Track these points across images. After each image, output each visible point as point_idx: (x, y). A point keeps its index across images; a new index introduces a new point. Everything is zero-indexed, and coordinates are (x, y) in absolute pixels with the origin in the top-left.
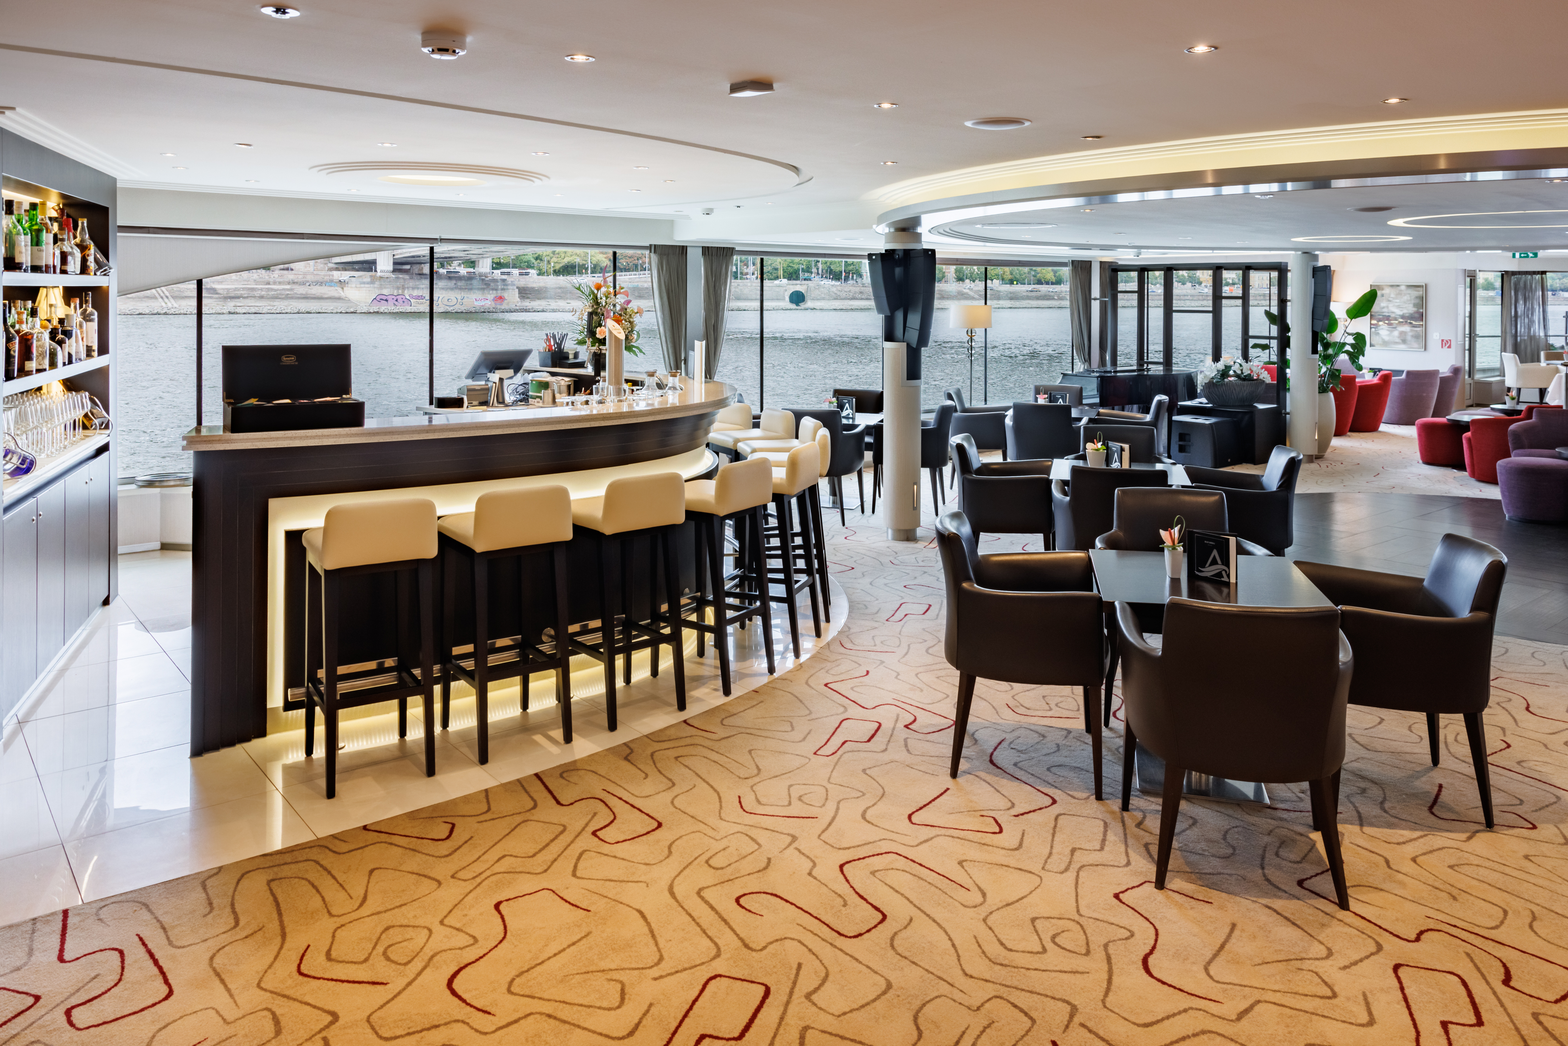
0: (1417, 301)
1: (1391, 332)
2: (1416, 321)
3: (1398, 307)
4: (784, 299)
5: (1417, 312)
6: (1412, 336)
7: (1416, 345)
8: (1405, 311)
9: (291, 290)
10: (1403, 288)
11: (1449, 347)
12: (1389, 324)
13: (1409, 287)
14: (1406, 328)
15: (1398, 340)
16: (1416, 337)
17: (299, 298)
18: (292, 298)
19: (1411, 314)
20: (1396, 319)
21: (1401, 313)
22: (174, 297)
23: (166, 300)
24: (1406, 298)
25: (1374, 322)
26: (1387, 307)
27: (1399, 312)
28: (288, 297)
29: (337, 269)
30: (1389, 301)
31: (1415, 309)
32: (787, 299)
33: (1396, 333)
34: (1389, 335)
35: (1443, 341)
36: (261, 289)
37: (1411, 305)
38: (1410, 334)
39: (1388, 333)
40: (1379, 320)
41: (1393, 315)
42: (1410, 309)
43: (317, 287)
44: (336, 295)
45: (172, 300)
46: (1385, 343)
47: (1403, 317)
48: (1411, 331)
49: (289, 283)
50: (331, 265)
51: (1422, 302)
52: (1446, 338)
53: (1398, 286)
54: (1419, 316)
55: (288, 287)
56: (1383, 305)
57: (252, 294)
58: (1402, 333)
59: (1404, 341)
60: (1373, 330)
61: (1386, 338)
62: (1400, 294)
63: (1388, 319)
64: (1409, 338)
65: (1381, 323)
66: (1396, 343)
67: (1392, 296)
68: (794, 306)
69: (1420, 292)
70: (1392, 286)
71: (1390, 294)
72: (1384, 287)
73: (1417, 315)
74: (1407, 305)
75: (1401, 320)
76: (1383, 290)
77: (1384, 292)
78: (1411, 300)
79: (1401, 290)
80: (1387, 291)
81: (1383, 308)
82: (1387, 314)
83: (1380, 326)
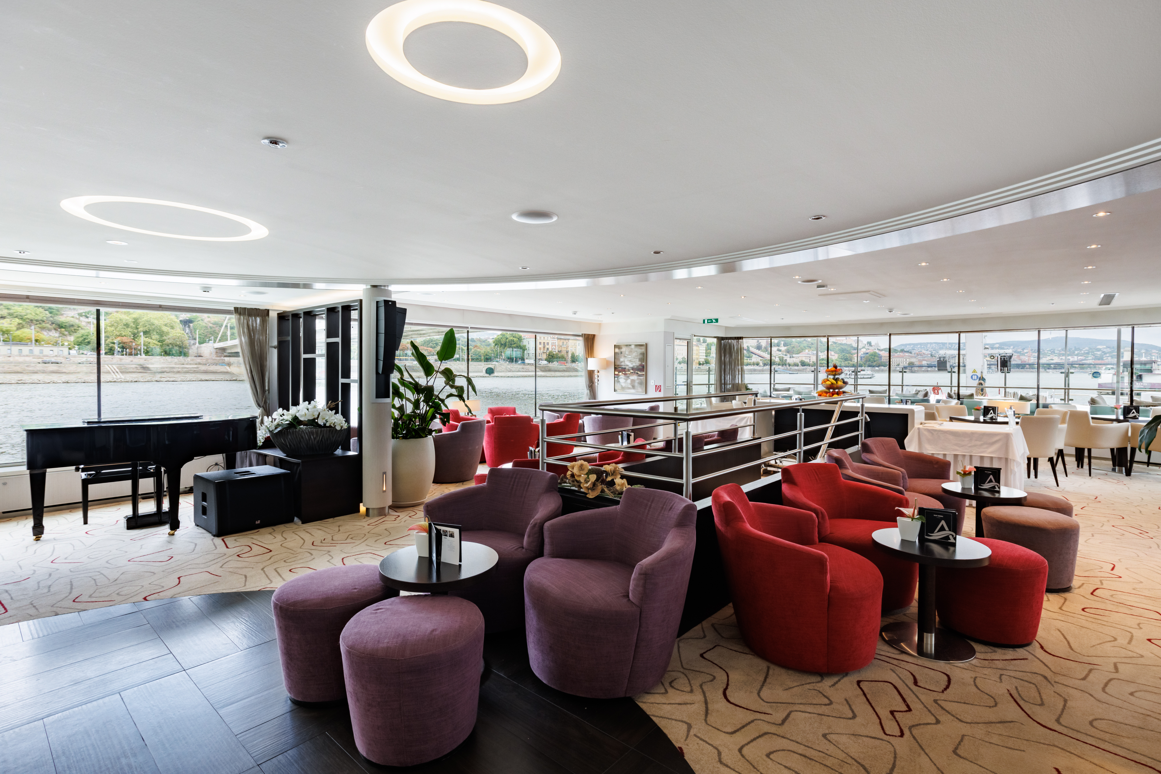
0: (641, 356)
1: (626, 380)
2: (640, 371)
3: (630, 361)
4: (482, 372)
5: (641, 365)
6: (638, 383)
7: (640, 390)
8: (634, 364)
9: (197, 368)
10: (633, 347)
11: (660, 391)
12: (625, 374)
13: (636, 346)
14: (634, 377)
15: (630, 386)
16: (640, 383)
17: (202, 372)
18: (197, 372)
19: (638, 367)
20: (629, 370)
21: (631, 366)
22: (121, 372)
23: (116, 374)
24: (634, 354)
25: (617, 373)
26: (624, 361)
27: (631, 365)
28: (195, 372)
29: (229, 356)
30: (625, 357)
31: (640, 363)
32: (484, 371)
33: (629, 381)
34: (625, 382)
35: (656, 386)
36: (178, 368)
37: (638, 360)
38: (637, 381)
39: (624, 381)
40: (619, 372)
41: (627, 368)
42: (637, 363)
43: (214, 366)
44: (225, 370)
45: (120, 374)
46: (623, 388)
47: (633, 369)
48: (638, 379)
49: (196, 364)
50: (225, 354)
51: (644, 357)
52: (658, 384)
53: (630, 345)
54: (642, 368)
55: (196, 366)
56: (621, 360)
57: (172, 370)
58: (633, 381)
59: (633, 387)
60: (616, 378)
61: (623, 385)
62: (631, 352)
63: (625, 371)
64: (636, 384)
65: (620, 374)
66: (629, 388)
67: (627, 353)
68: (488, 375)
69: (643, 350)
70: (627, 345)
71: (625, 352)
72: (622, 346)
73: (641, 367)
74: (635, 360)
75: (632, 371)
76: (621, 348)
77: (622, 350)
78: (637, 356)
79: (632, 349)
80: (624, 349)
81: (622, 362)
82: (624, 367)
83: (620, 376)
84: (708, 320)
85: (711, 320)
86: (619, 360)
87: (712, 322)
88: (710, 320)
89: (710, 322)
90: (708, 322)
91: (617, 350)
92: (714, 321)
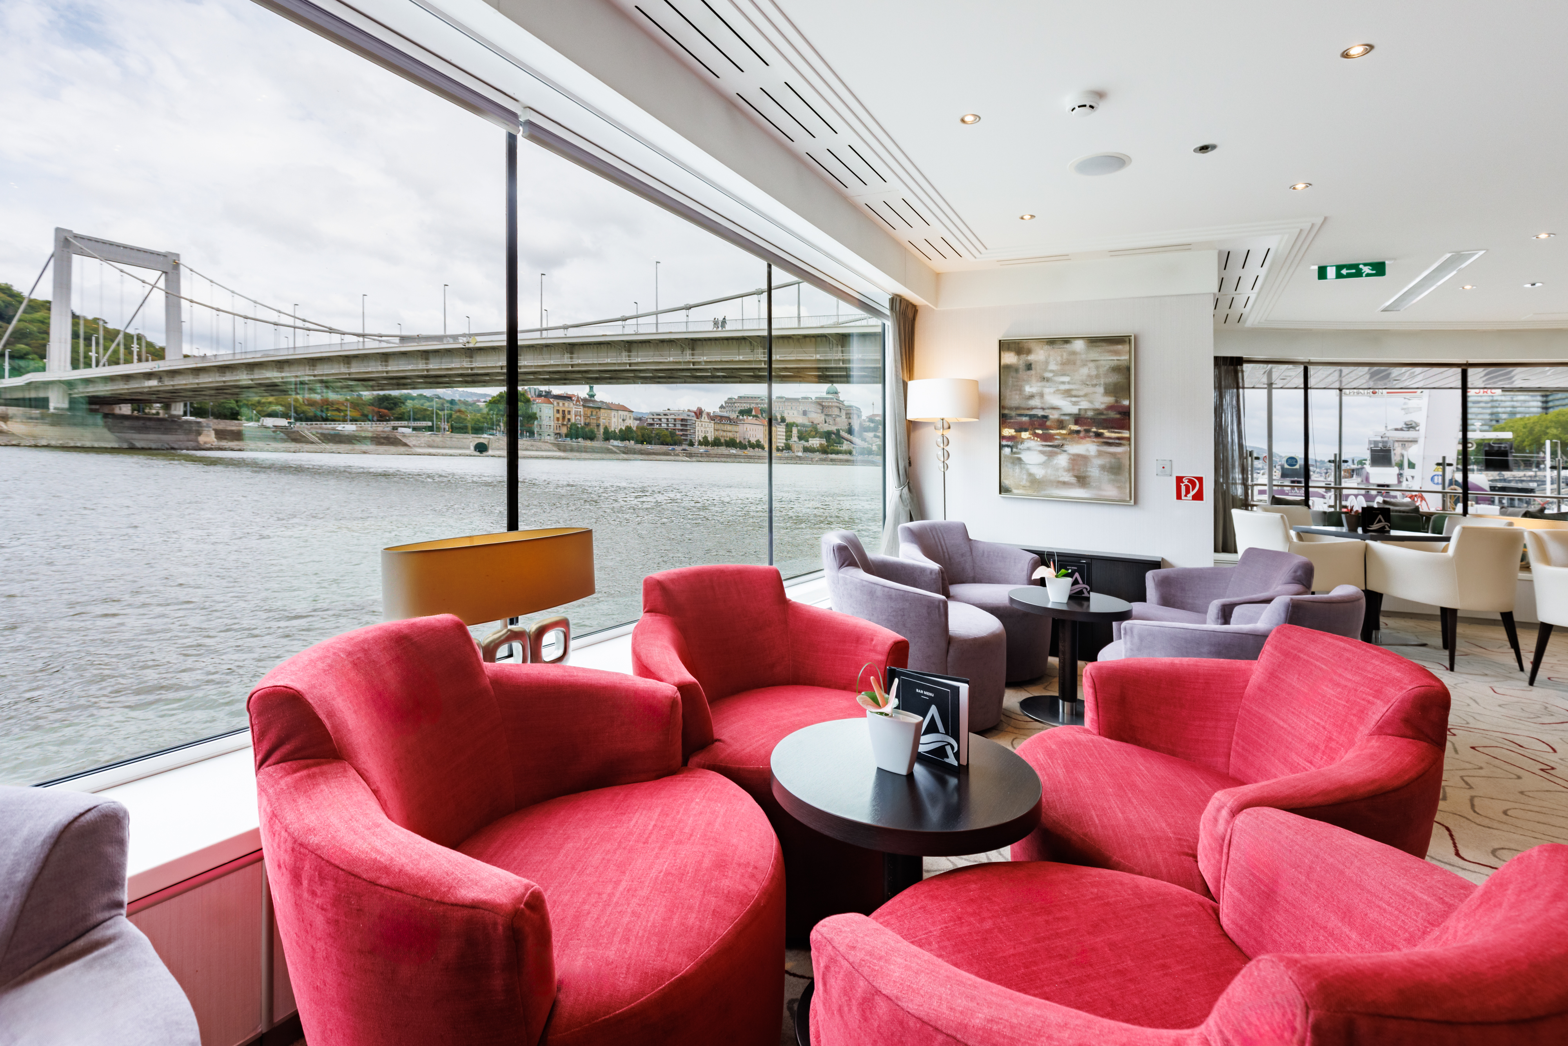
0: (1112, 378)
1: (1051, 455)
2: (1109, 429)
3: (1068, 393)
5: (1113, 407)
6: (1103, 468)
7: (1111, 491)
8: (1085, 405)
10: (1079, 345)
11: (1199, 496)
12: (1046, 438)
13: (1094, 341)
14: (1088, 447)
15: (1067, 477)
16: (1113, 469)
19: (1099, 412)
20: (1061, 424)
21: (1074, 410)
24: (1087, 371)
25: (1008, 432)
26: (1042, 395)
27: (1069, 407)
30: (1044, 379)
31: (1110, 400)
33: (1062, 460)
34: (1044, 464)
35: (1179, 480)
37: (1101, 390)
38: (1098, 462)
39: (1043, 458)
40: (1021, 429)
41: (1054, 415)
42: (1095, 400)
46: (1036, 483)
47: (1078, 419)
48: (1100, 454)
51: (1124, 381)
52: (1189, 473)
53: (1066, 341)
54: (1119, 417)
56: (1028, 389)
58: (1078, 461)
59: (1082, 480)
60: (1007, 451)
61: (1039, 472)
62: (1069, 363)
63: (1043, 426)
64: (1094, 472)
65: (1025, 435)
66: (1065, 484)
67: (1054, 367)
69: (1119, 356)
70: (1052, 342)
71: (1047, 363)
72: (1033, 345)
73: (1113, 415)
74: (1090, 390)
75: (1076, 428)
76: (1029, 352)
77: (1031, 358)
78: (1097, 376)
79: (1074, 353)
80: (1039, 355)
81: (1032, 397)
82: (1040, 413)
83: (1022, 441)
84: (1339, 268)
85: (1355, 266)
86: (1021, 390)
87: (1359, 274)
88: (1349, 267)
89: (1349, 276)
90: (1339, 276)
91: (1010, 358)
92: (1367, 270)
